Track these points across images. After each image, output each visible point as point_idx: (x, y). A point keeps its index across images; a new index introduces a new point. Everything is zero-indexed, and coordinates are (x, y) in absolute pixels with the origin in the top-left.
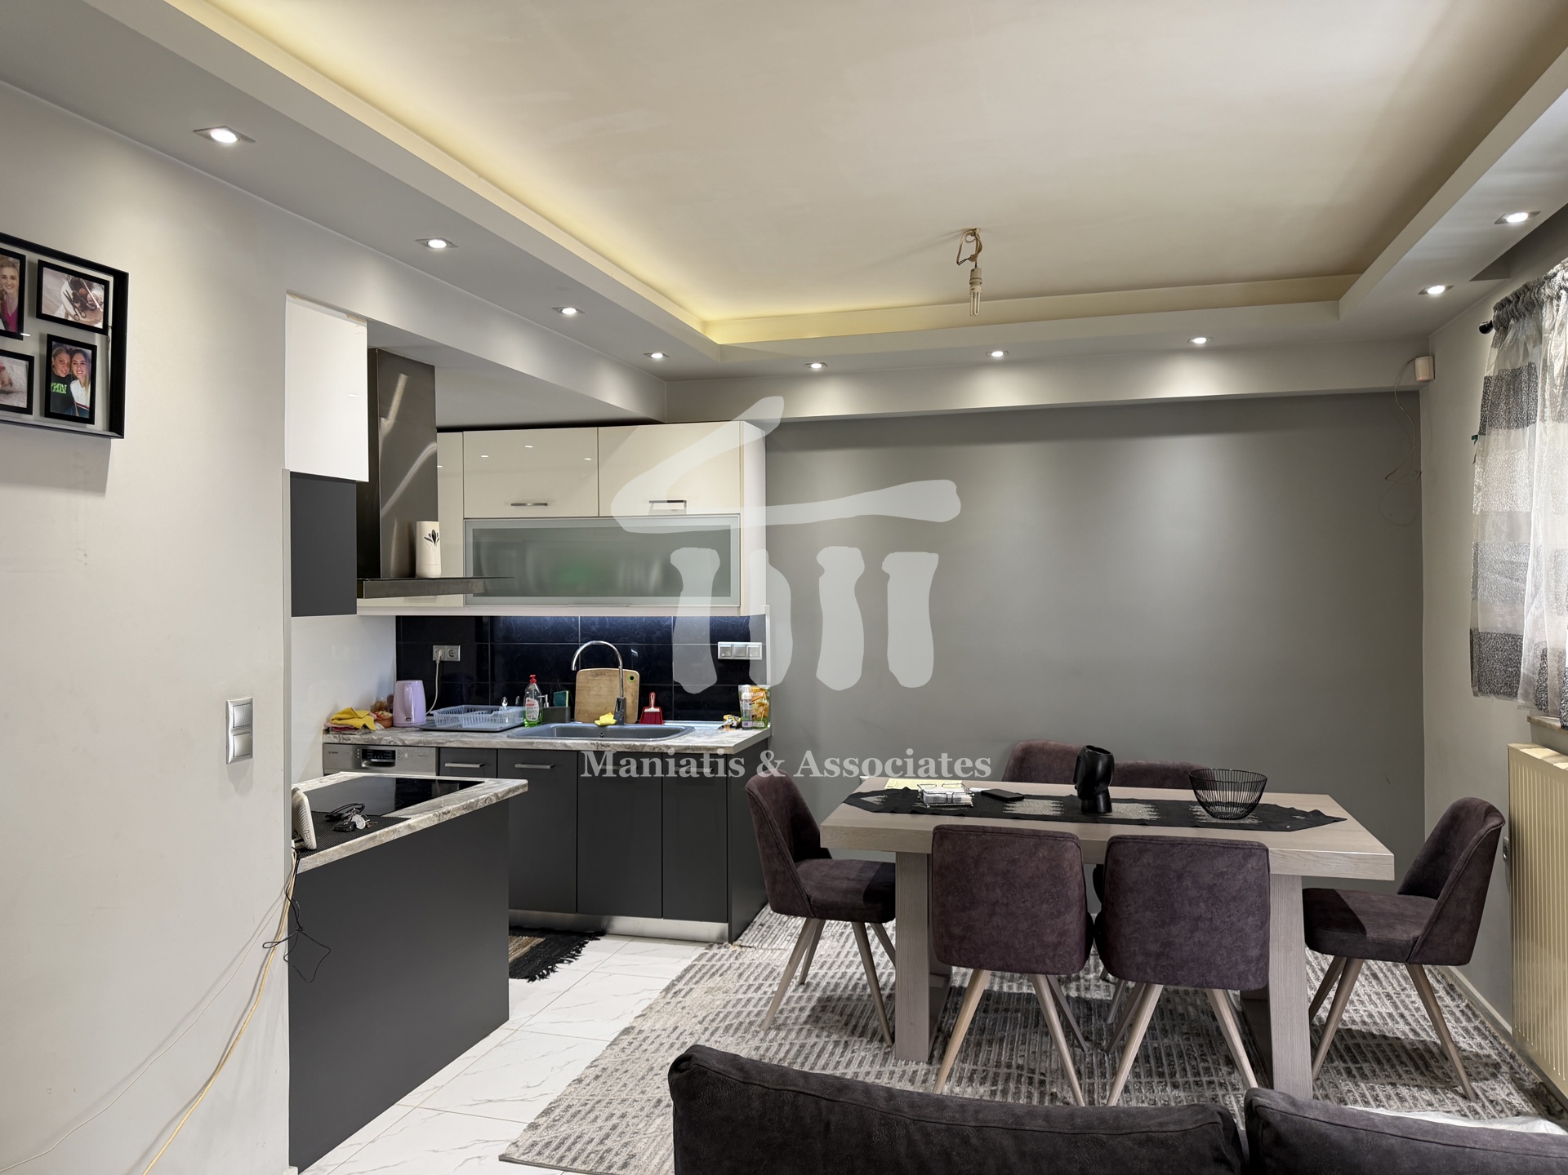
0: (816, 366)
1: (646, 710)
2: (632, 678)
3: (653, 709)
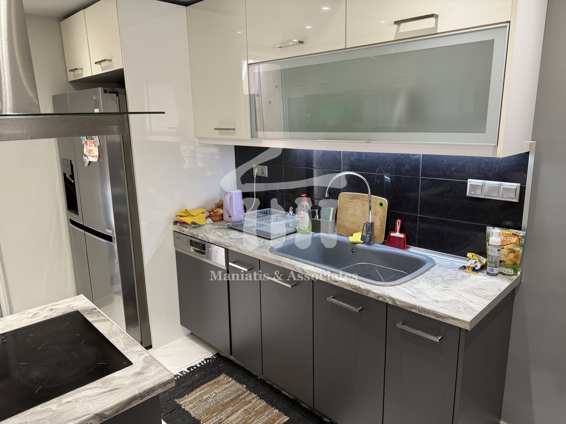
1: (392, 234)
2: (381, 205)
3: (397, 234)
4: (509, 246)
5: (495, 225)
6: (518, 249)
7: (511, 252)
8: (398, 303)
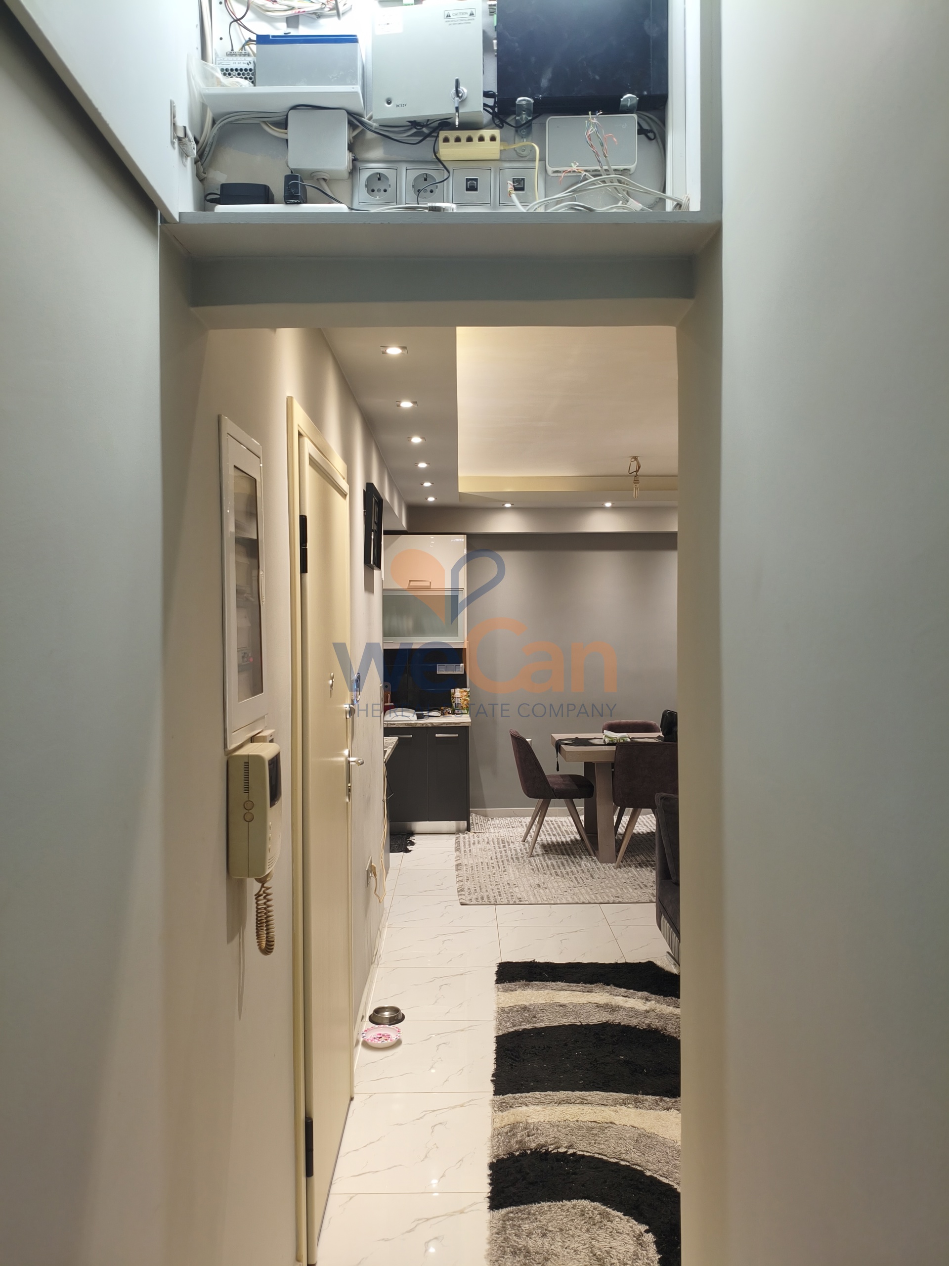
0: (508, 505)
4: (464, 698)
5: (454, 688)
6: (468, 699)
7: (464, 701)
8: (434, 724)
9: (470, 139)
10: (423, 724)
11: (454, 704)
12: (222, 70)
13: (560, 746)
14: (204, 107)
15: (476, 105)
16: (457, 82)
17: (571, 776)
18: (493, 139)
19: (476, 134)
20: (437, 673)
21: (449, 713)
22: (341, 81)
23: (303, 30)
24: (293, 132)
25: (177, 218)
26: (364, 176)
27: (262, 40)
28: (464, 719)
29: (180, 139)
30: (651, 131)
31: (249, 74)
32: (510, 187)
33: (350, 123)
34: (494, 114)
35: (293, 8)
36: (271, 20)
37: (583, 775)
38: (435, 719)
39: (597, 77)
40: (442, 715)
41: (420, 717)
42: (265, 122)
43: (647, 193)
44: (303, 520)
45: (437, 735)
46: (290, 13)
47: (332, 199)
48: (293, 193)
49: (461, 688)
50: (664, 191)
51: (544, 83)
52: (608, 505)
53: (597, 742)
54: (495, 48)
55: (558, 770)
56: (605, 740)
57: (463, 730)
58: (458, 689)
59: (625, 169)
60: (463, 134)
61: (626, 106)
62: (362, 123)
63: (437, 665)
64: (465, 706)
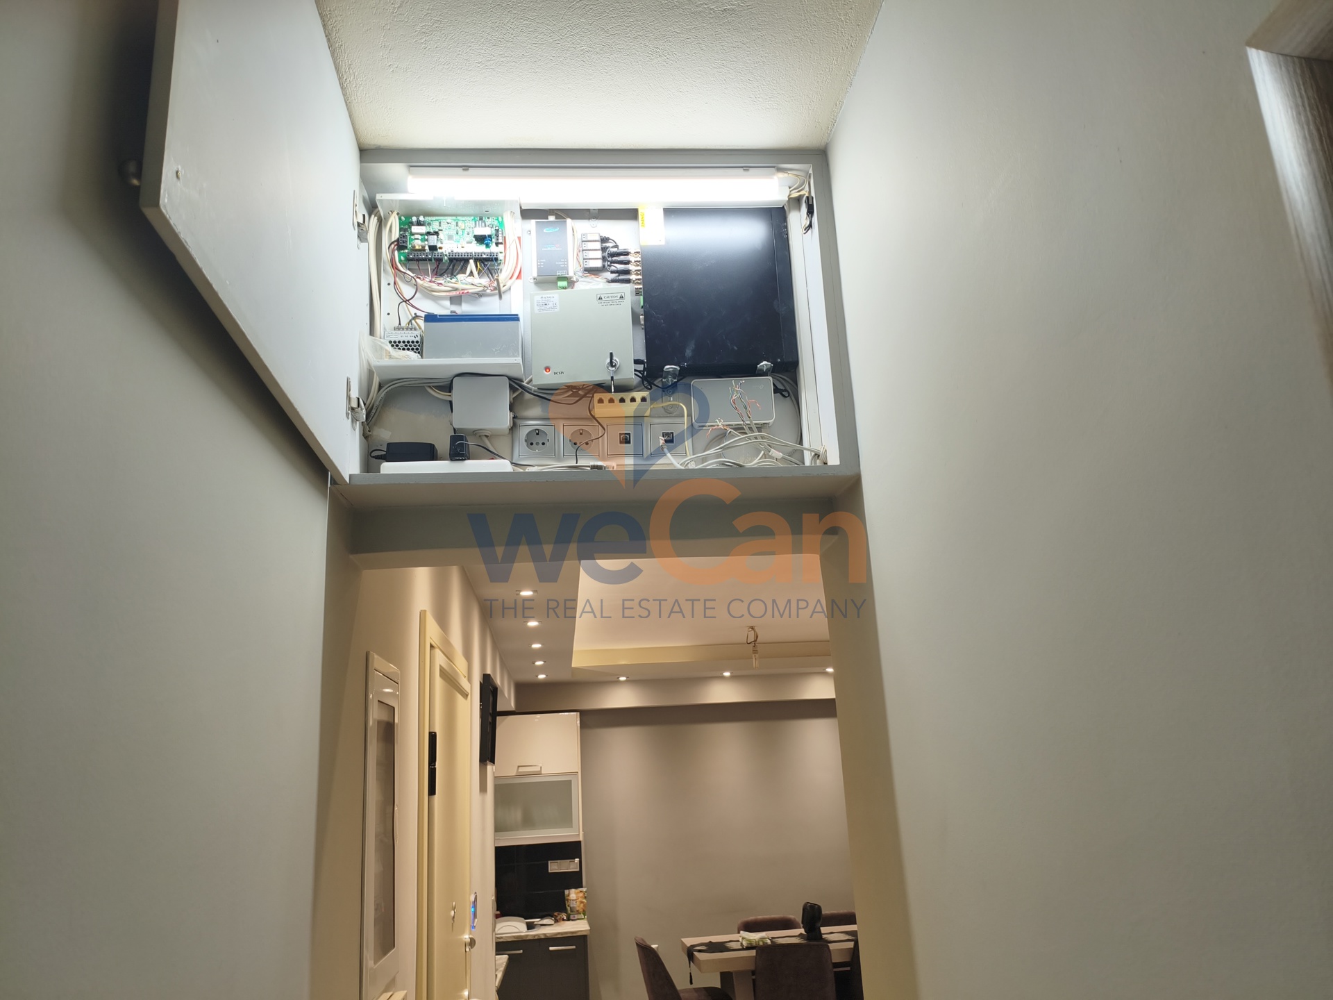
0: (623, 679)
4: (580, 899)
5: (569, 888)
6: (585, 901)
7: (581, 903)
8: (548, 935)
9: (622, 400)
10: (535, 936)
11: (569, 908)
12: (390, 342)
13: (693, 954)
14: (371, 373)
15: (628, 372)
16: (611, 354)
17: (706, 989)
18: (644, 399)
19: (627, 396)
20: (550, 871)
21: (563, 920)
22: (504, 353)
23: (465, 308)
24: (456, 396)
25: (348, 480)
26: (523, 432)
27: (430, 318)
28: (580, 926)
29: (353, 409)
30: (786, 390)
31: (417, 347)
32: (662, 440)
33: (511, 387)
34: (643, 379)
35: (456, 289)
36: (436, 299)
37: (720, 987)
38: (549, 928)
39: (736, 348)
40: (555, 922)
41: (530, 926)
42: (430, 387)
43: (787, 446)
44: (433, 737)
45: (551, 948)
46: (454, 293)
47: (494, 455)
48: (459, 451)
49: (576, 888)
50: (801, 442)
51: (689, 353)
52: (727, 674)
53: (734, 945)
54: (642, 322)
55: (691, 983)
56: (742, 944)
57: (579, 940)
58: (573, 890)
59: (764, 423)
60: (618, 396)
61: (762, 370)
62: (522, 387)
63: (549, 862)
64: (581, 910)
